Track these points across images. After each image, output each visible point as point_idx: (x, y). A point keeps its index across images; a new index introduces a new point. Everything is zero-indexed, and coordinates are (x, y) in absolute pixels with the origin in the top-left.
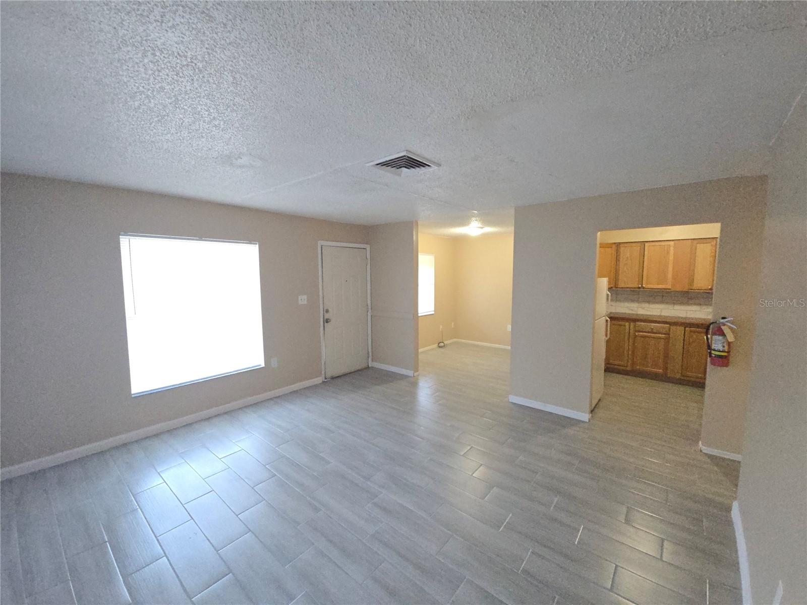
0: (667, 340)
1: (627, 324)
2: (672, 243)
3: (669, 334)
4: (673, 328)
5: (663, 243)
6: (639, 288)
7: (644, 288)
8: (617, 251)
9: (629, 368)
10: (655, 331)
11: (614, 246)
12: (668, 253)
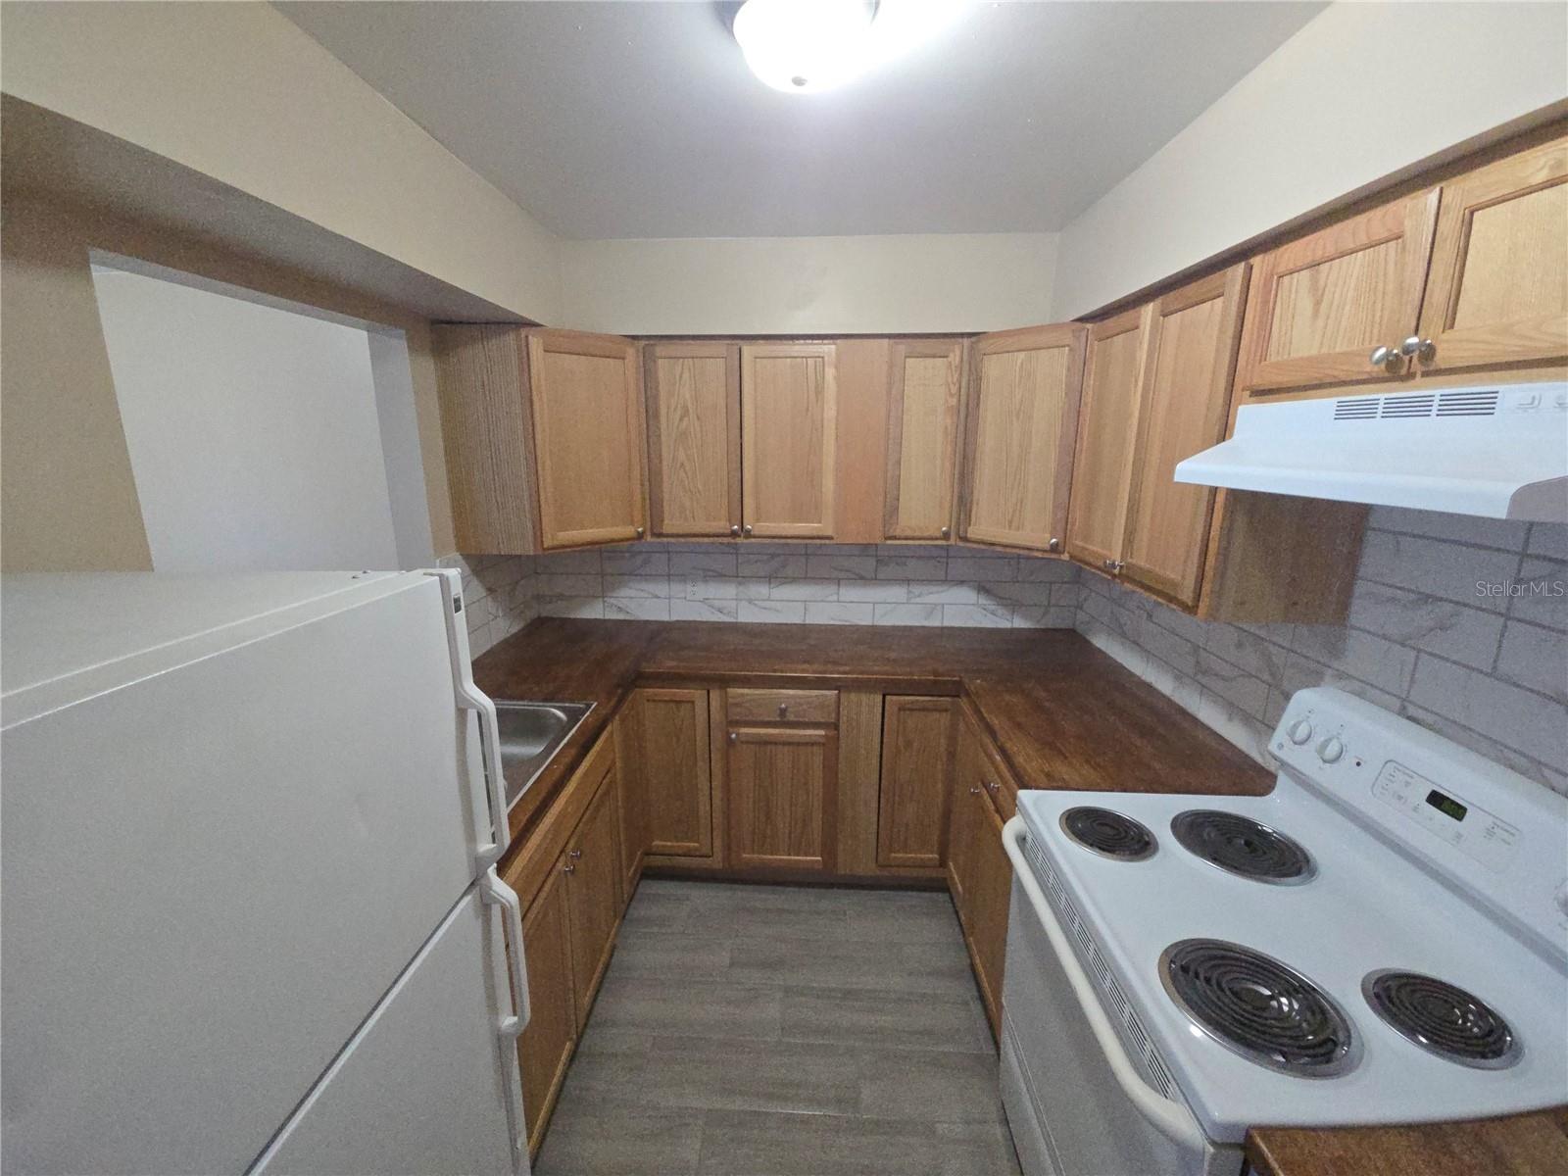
0: (831, 745)
1: (698, 695)
2: (829, 349)
3: (836, 727)
4: (851, 698)
5: (798, 348)
6: (734, 534)
7: (748, 534)
8: (648, 375)
9: (716, 862)
10: (791, 717)
11: (630, 352)
12: (819, 391)
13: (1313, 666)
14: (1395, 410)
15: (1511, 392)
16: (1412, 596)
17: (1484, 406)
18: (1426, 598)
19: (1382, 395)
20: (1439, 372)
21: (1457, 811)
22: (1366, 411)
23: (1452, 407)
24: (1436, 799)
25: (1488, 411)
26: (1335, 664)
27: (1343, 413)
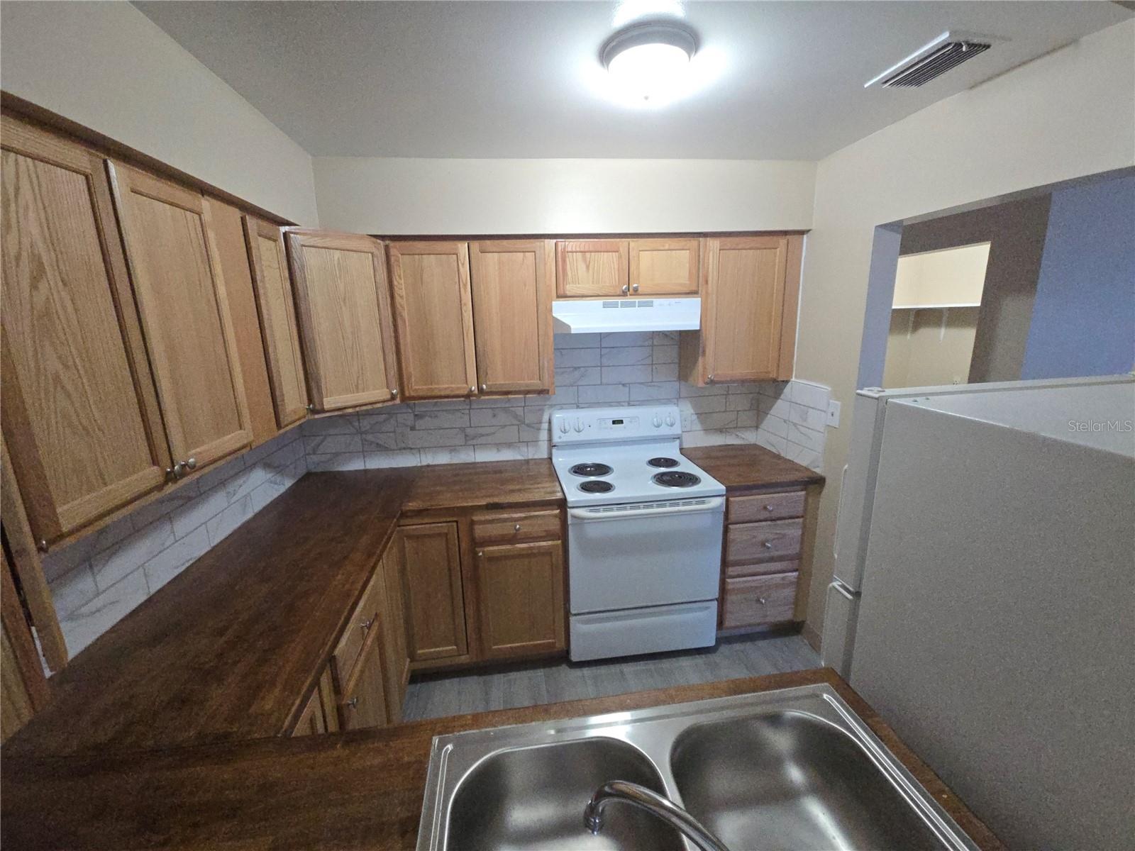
13: (538, 408)
14: (624, 305)
15: (657, 301)
16: (571, 369)
17: (650, 305)
18: (576, 368)
19: (620, 300)
20: (639, 295)
21: (621, 422)
22: (615, 305)
23: (641, 305)
24: (614, 422)
25: (652, 306)
26: (548, 403)
27: (605, 306)
